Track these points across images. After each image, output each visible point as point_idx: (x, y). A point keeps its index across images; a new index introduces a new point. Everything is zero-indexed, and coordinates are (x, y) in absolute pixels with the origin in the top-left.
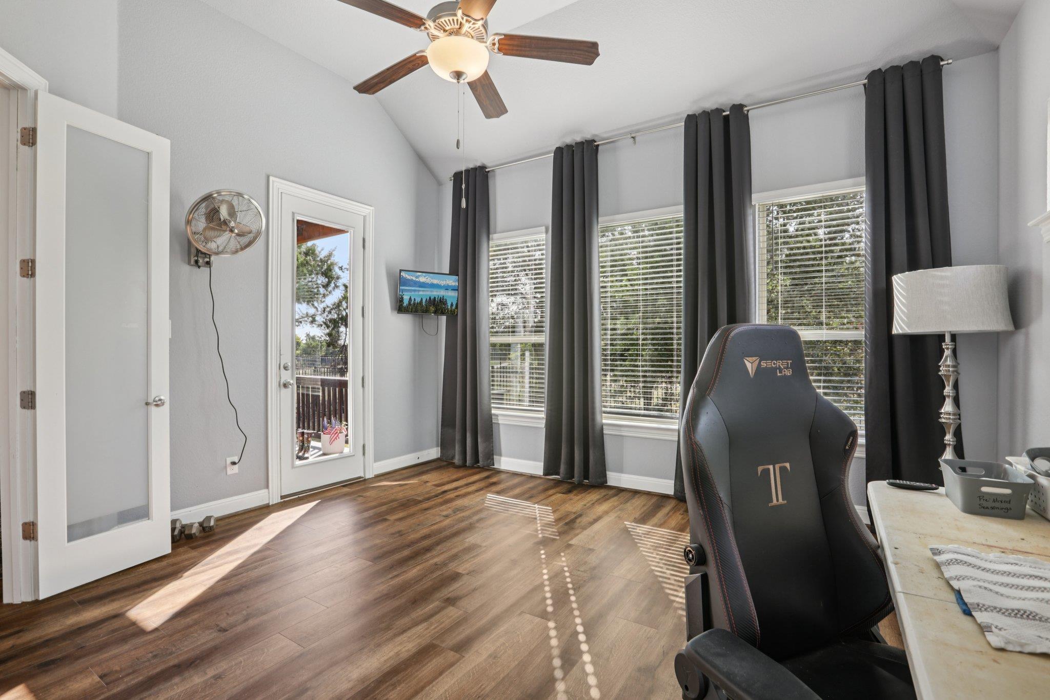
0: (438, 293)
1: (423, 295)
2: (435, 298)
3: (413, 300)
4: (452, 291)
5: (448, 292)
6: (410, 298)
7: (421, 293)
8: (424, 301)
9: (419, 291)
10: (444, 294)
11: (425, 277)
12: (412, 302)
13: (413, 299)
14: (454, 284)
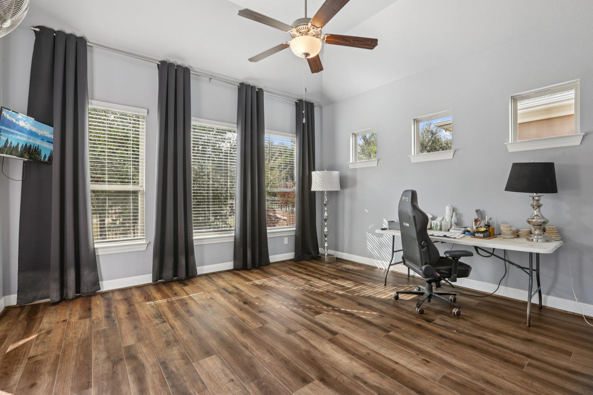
0: (34, 142)
1: (21, 140)
2: (31, 146)
3: (9, 143)
4: (48, 143)
5: (43, 143)
6: (7, 140)
7: (18, 137)
8: (20, 146)
9: (17, 134)
10: (40, 144)
11: (24, 122)
12: (8, 145)
13: (9, 141)
14: (49, 136)
